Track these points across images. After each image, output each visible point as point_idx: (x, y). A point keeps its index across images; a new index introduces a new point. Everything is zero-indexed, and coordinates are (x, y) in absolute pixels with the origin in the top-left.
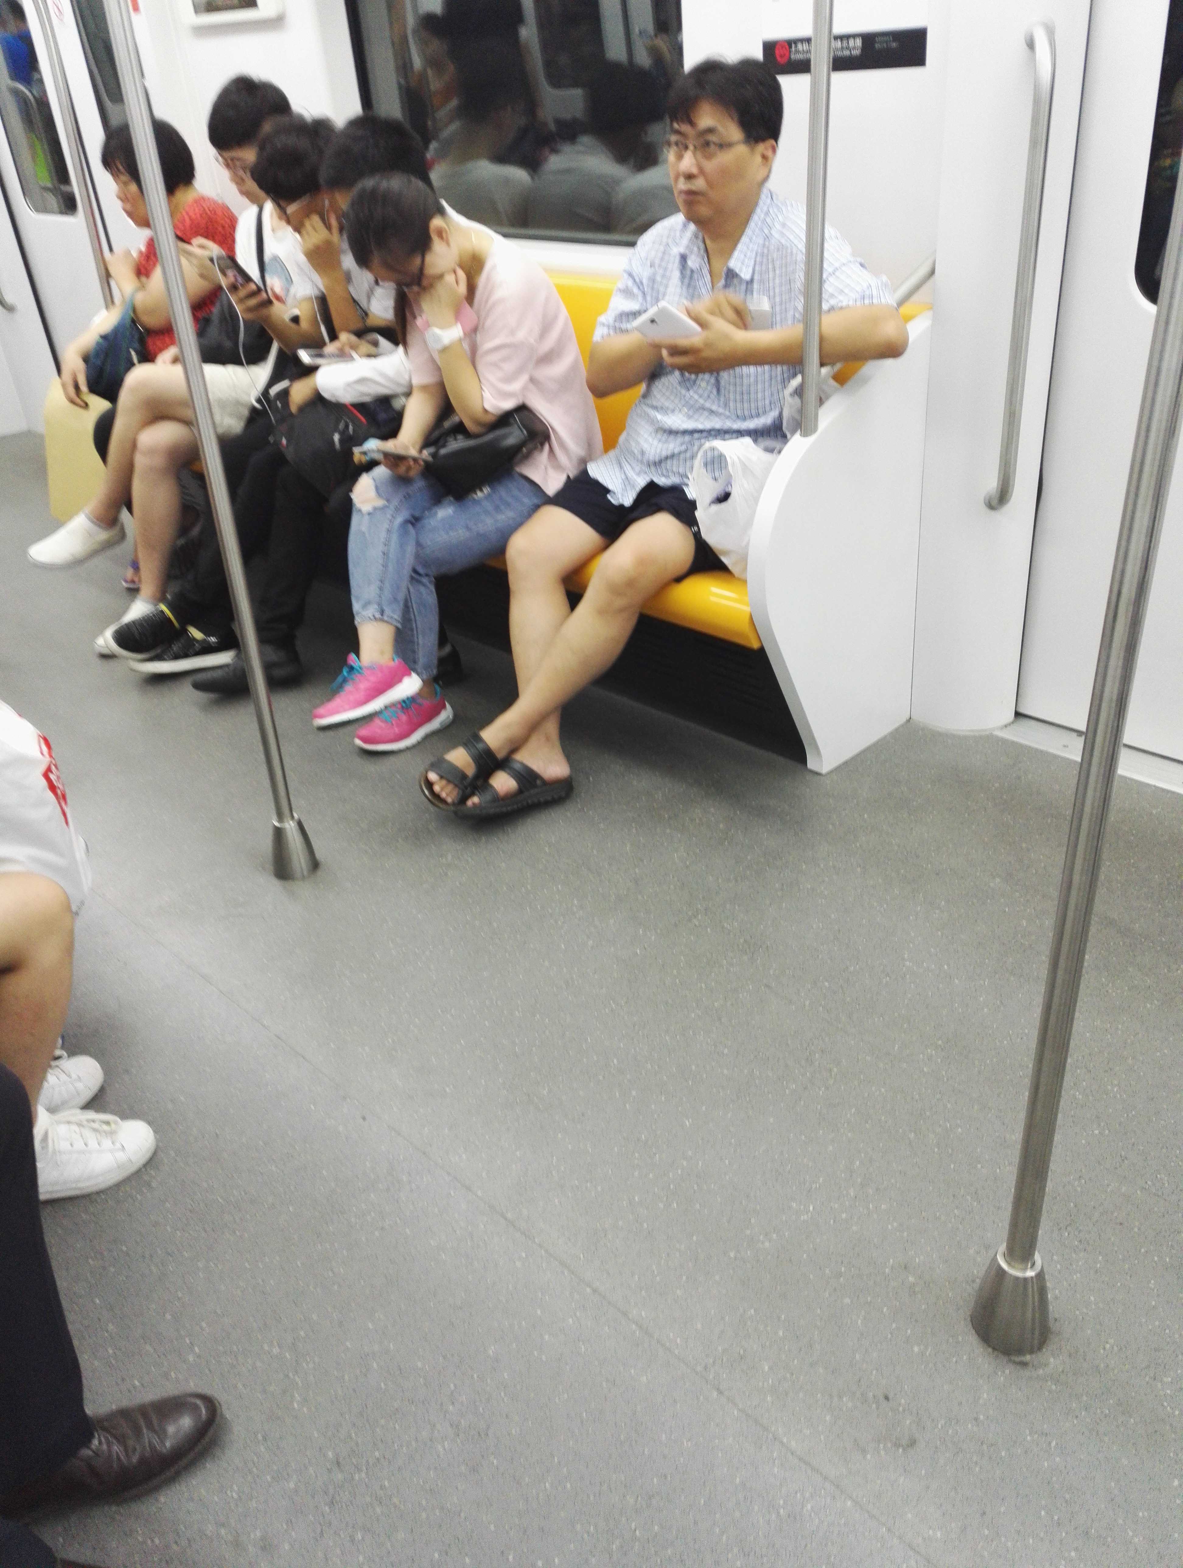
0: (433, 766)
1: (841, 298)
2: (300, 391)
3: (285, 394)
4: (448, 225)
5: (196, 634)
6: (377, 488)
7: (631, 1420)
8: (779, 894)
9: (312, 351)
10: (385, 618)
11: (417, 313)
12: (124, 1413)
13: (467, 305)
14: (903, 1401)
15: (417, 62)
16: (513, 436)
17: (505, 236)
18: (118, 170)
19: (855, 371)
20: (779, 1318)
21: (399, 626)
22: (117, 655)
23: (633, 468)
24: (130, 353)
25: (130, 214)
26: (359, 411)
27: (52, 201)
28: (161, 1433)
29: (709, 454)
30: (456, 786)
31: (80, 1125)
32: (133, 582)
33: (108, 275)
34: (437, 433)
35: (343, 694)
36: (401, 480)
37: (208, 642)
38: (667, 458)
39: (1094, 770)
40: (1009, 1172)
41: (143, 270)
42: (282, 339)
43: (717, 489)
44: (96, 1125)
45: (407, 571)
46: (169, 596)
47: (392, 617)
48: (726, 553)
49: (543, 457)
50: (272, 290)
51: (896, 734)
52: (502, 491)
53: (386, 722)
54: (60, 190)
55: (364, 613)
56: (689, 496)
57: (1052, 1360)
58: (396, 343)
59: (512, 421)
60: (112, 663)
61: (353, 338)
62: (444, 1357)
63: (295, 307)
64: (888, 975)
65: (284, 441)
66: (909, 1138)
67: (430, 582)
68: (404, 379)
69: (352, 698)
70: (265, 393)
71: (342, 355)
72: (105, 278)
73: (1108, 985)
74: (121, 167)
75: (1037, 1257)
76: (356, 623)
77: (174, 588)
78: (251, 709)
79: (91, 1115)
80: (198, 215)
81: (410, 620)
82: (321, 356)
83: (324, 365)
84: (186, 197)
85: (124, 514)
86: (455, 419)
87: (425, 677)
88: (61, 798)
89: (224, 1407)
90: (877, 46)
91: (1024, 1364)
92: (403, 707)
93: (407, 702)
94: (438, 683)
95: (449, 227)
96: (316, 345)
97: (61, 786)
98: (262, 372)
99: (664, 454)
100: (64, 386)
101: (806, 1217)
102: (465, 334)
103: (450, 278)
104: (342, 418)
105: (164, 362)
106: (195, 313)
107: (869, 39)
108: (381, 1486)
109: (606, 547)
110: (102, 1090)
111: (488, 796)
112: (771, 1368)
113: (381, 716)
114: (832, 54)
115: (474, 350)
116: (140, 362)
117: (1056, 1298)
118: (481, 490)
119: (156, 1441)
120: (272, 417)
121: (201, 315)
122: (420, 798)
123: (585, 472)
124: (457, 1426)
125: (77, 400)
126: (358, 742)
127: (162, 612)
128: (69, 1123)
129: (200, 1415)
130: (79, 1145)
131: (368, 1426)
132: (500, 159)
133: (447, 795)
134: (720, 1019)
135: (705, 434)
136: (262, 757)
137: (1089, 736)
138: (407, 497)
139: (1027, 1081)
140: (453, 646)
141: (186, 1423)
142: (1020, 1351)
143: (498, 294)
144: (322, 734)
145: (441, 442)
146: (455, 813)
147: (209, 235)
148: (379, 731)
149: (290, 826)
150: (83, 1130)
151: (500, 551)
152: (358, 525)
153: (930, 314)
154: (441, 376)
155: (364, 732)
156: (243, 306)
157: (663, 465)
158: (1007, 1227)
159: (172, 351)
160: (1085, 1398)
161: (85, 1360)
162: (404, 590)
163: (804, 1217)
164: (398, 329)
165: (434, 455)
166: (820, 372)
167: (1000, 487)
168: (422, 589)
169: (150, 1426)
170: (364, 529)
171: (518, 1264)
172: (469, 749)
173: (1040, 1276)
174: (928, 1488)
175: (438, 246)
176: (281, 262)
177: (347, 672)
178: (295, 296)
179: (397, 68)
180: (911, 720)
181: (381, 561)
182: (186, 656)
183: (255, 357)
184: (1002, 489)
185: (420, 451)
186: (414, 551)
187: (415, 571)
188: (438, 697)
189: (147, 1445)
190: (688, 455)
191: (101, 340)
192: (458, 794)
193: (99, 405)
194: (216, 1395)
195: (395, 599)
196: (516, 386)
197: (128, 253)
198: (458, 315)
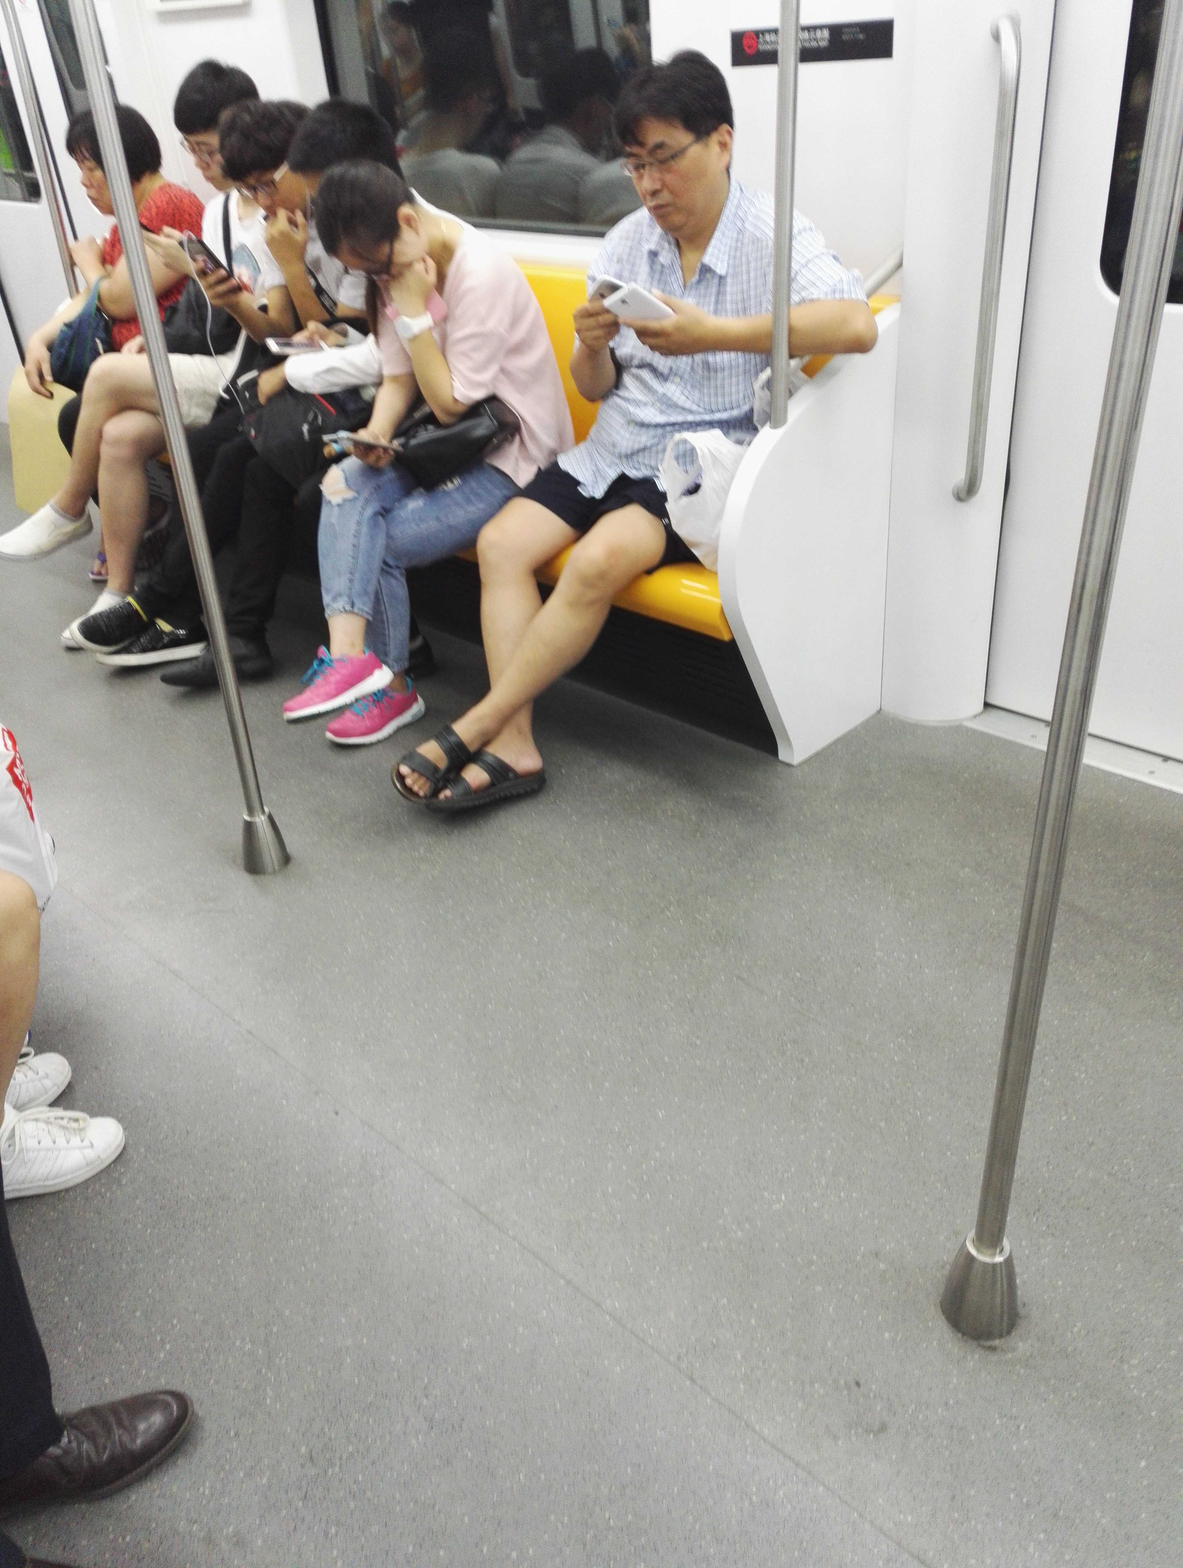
0: (405, 759)
1: (812, 290)
2: (268, 382)
3: (253, 385)
4: (416, 212)
5: (164, 626)
6: (346, 480)
7: (605, 1410)
8: (751, 884)
9: (282, 340)
10: (356, 610)
11: (387, 301)
12: (94, 1411)
13: (437, 294)
14: (874, 1387)
15: (386, 51)
16: (482, 427)
17: (476, 225)
18: (85, 157)
19: (823, 364)
20: (752, 1307)
21: (370, 618)
22: (83, 647)
23: (604, 460)
24: (96, 342)
25: (95, 201)
26: (327, 401)
27: (16, 187)
28: (132, 1431)
29: (681, 447)
30: (428, 779)
31: (47, 1122)
32: (100, 574)
33: (73, 264)
34: (408, 423)
35: (313, 687)
36: (372, 471)
37: (177, 635)
38: (639, 451)
39: (1059, 762)
40: (978, 1159)
41: (107, 257)
42: (251, 327)
43: (687, 481)
44: (64, 1122)
45: (377, 564)
46: (136, 588)
47: (363, 610)
48: (697, 545)
49: (514, 449)
50: (240, 278)
51: (866, 725)
52: (473, 484)
53: (357, 715)
54: (23, 175)
55: (335, 605)
56: (660, 488)
57: (1020, 1344)
58: (365, 332)
59: (482, 410)
60: (78, 656)
61: (322, 328)
62: (419, 1351)
63: (263, 296)
64: (859, 965)
65: (253, 433)
66: (880, 1127)
67: (401, 574)
68: (373, 369)
69: (322, 691)
70: (234, 381)
71: (312, 345)
72: (69, 267)
73: (1075, 973)
74: (87, 155)
75: (1006, 1242)
76: (326, 615)
77: (142, 580)
78: (221, 702)
79: (59, 1112)
80: (165, 203)
81: (381, 613)
82: (288, 345)
83: (292, 355)
84: (151, 185)
85: (91, 504)
86: (425, 410)
87: (396, 669)
88: (26, 793)
89: (196, 1407)
90: (845, 37)
91: (993, 1349)
92: (374, 701)
93: (379, 695)
94: (410, 677)
95: (417, 215)
96: (284, 334)
97: (25, 781)
98: (230, 362)
99: (636, 447)
100: (28, 375)
101: (778, 1206)
102: (435, 323)
103: (419, 267)
104: (311, 408)
105: (130, 351)
106: (161, 301)
107: (836, 30)
108: (355, 1481)
109: (577, 539)
110: (70, 1086)
111: (460, 789)
112: (743, 1357)
113: (353, 709)
114: (800, 45)
115: (444, 338)
116: (106, 351)
117: (1025, 1282)
118: (452, 482)
119: (126, 1438)
120: (241, 405)
121: (167, 304)
122: (392, 792)
123: (555, 465)
124: (431, 1420)
125: (42, 390)
126: (329, 735)
127: (129, 604)
128: (36, 1120)
129: (172, 1414)
130: (47, 1142)
131: (341, 1420)
132: (470, 147)
133: (420, 788)
134: (692, 1011)
135: (677, 427)
136: (231, 749)
137: (1055, 725)
138: (378, 488)
139: (996, 1069)
140: (424, 639)
141: (157, 1419)
142: (990, 1336)
143: (468, 283)
144: (292, 727)
145: (412, 433)
146: (428, 806)
147: (177, 224)
148: (350, 724)
149: (261, 820)
150: (50, 1127)
151: (471, 543)
152: (328, 517)
153: (898, 306)
154: (411, 367)
155: (336, 725)
156: (212, 292)
157: (635, 458)
158: (976, 1214)
159: (138, 341)
160: (1053, 1382)
161: (53, 1358)
162: (374, 581)
163: (777, 1206)
164: (369, 320)
165: (403, 446)
166: (788, 364)
167: (968, 477)
168: (393, 582)
169: (120, 1424)
170: (334, 520)
171: (492, 1257)
172: (441, 743)
173: (1009, 1262)
174: (898, 1473)
175: (406, 233)
176: (249, 252)
177: (318, 665)
178: (263, 286)
179: (365, 58)
180: (881, 712)
181: (351, 553)
182: (154, 649)
183: (223, 347)
184: (970, 478)
185: (391, 441)
186: (384, 542)
187: (385, 563)
188: (410, 690)
189: (118, 1443)
190: (660, 447)
191: (65, 329)
192: (430, 786)
193: (64, 394)
194: (188, 1392)
195: (366, 592)
196: (486, 376)
197: (93, 240)
198: (427, 303)
